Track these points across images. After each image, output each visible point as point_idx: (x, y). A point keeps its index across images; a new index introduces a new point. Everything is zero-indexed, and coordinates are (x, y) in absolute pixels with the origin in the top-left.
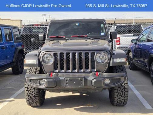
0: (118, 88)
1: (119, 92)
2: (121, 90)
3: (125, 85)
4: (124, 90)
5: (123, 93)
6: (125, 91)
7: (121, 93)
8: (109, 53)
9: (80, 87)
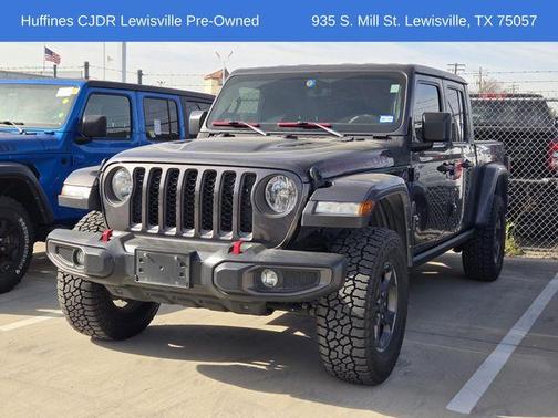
0: (326, 309)
1: (331, 325)
2: (338, 321)
3: (352, 302)
4: (347, 320)
5: (346, 332)
6: (351, 323)
7: (339, 329)
8: (305, 179)
9: (177, 285)
